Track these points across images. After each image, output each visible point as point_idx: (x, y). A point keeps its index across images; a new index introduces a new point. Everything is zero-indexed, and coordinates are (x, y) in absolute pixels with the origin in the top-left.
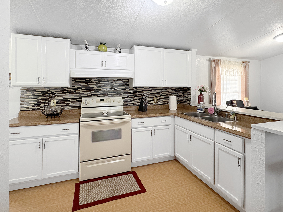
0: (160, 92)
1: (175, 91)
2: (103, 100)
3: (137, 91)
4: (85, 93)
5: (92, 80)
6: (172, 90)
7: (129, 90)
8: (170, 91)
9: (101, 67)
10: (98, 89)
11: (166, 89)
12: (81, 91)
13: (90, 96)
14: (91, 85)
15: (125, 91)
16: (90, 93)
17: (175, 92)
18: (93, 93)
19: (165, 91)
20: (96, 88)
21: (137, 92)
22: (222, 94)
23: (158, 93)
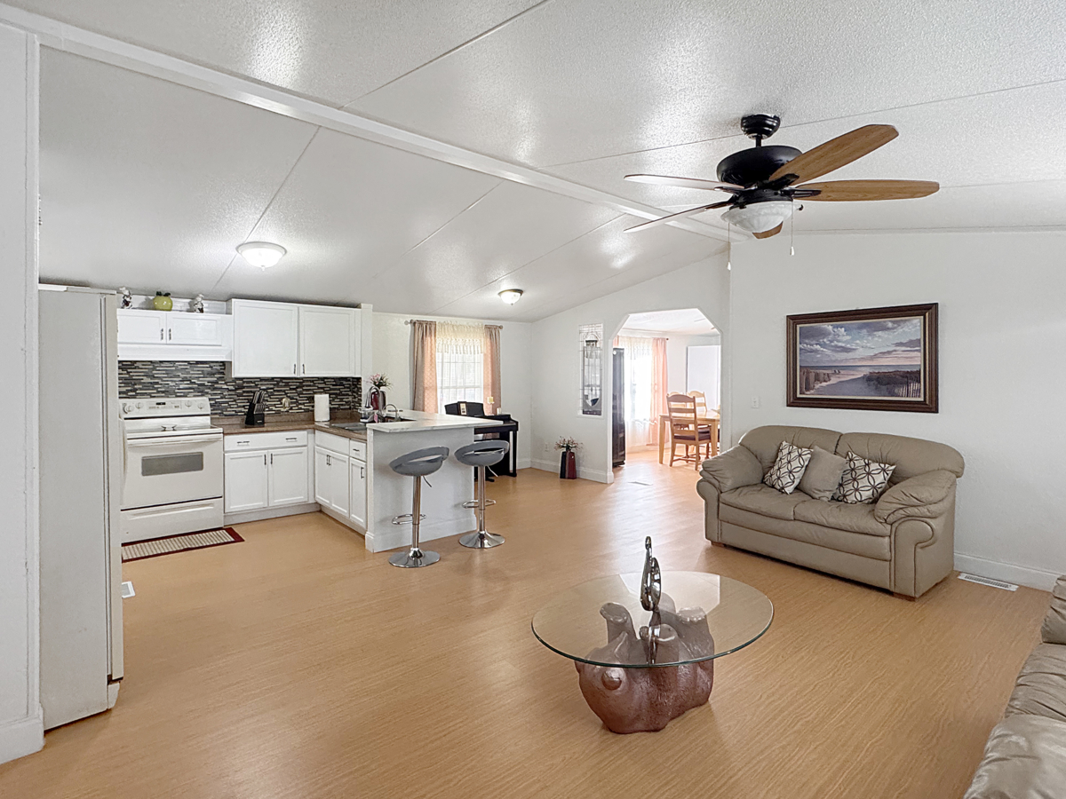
0: (297, 388)
1: (333, 385)
2: (164, 404)
3: (245, 385)
6: (325, 383)
7: (226, 383)
8: (320, 386)
9: (159, 341)
10: (152, 381)
11: (313, 381)
13: (133, 397)
14: (136, 374)
15: (216, 386)
16: (135, 390)
17: (331, 387)
18: (141, 389)
19: (310, 386)
20: (146, 380)
21: (244, 387)
22: (439, 391)
23: (294, 389)
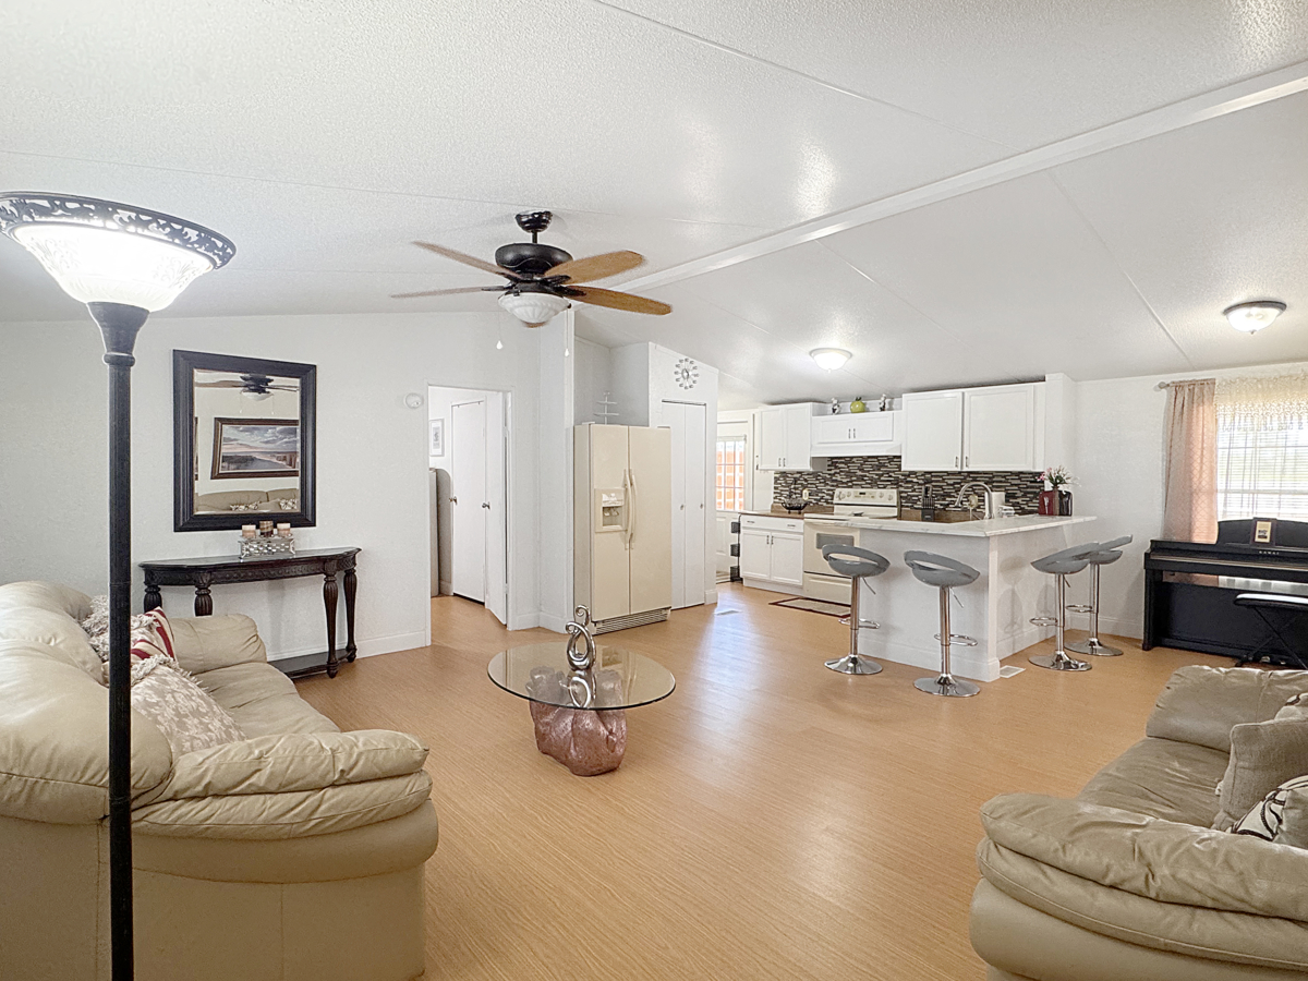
2: (865, 493)
4: (845, 481)
5: (854, 460)
10: (862, 474)
12: (839, 478)
14: (853, 468)
16: (851, 481)
18: (855, 481)
20: (859, 473)
